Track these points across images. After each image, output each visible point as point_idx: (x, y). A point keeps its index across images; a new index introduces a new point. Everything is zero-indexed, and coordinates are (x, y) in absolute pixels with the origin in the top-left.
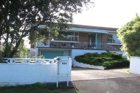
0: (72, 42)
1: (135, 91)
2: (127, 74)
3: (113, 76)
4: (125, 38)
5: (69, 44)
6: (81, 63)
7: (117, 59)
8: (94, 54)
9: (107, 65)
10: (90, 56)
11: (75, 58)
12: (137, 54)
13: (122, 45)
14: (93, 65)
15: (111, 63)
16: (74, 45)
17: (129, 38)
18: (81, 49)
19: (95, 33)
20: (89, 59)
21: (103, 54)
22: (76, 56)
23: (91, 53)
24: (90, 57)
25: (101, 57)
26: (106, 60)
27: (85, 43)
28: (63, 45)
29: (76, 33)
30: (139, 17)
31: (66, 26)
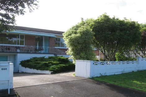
0: (17, 45)
1: (79, 93)
2: (72, 77)
3: (58, 80)
4: (70, 42)
5: (13, 47)
6: (27, 68)
7: (64, 63)
8: (41, 58)
9: (53, 69)
10: (37, 60)
11: (20, 62)
12: (82, 58)
13: (68, 49)
14: (40, 70)
15: (58, 67)
16: (20, 49)
17: (73, 41)
18: (28, 53)
19: (42, 37)
20: (36, 63)
21: (50, 58)
22: (21, 61)
23: (38, 57)
24: (36, 62)
25: (48, 61)
26: (53, 64)
27: (32, 46)
28: (6, 49)
29: (22, 36)
30: (84, 22)
31: (7, 27)
